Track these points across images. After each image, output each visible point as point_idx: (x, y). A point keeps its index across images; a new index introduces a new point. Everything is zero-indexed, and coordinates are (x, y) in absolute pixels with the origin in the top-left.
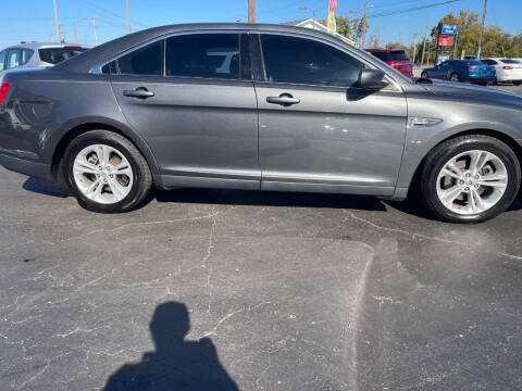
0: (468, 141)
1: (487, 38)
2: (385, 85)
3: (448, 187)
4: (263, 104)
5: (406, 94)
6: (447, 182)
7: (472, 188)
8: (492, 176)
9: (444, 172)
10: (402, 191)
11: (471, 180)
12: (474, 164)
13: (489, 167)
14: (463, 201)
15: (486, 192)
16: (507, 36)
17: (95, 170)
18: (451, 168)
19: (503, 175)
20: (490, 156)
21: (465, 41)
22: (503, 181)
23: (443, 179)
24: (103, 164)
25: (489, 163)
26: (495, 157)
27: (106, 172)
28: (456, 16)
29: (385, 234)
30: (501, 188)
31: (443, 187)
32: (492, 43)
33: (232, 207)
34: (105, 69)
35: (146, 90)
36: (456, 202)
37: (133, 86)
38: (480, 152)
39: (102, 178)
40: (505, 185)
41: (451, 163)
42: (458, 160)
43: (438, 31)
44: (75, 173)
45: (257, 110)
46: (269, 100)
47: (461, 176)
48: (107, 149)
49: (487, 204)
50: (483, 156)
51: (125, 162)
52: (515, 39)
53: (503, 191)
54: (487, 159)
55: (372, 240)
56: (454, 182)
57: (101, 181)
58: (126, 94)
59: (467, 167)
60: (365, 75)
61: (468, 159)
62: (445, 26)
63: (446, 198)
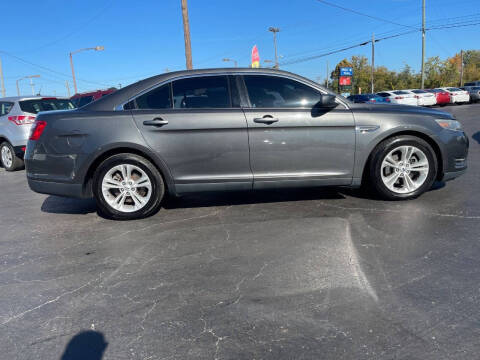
0: (398, 140)
1: (377, 76)
2: (337, 104)
3: (389, 175)
4: (252, 124)
5: (352, 110)
6: (387, 172)
7: (405, 173)
8: (417, 164)
9: (385, 163)
10: (357, 181)
11: (403, 168)
12: (404, 156)
13: (414, 158)
14: (400, 183)
15: (415, 175)
16: (392, 74)
17: (120, 185)
18: (389, 160)
19: (425, 162)
20: (414, 149)
21: (359, 81)
22: (425, 166)
23: (384, 169)
24: (126, 180)
25: (414, 155)
26: (418, 150)
27: (129, 186)
28: (349, 61)
29: (351, 212)
30: (425, 171)
31: (385, 175)
32: (382, 81)
33: (228, 207)
34: (126, 107)
35: (161, 119)
36: (396, 185)
37: (150, 117)
38: (407, 147)
39: (125, 192)
40: (427, 169)
41: (389, 156)
42: (393, 154)
43: (337, 73)
44: (104, 189)
45: (248, 129)
46: (256, 121)
47: (397, 165)
48: (130, 167)
49: (417, 185)
50: (410, 149)
51: (145, 177)
52: (400, 75)
53: (427, 173)
54: (412, 152)
55: (344, 215)
56: (392, 170)
57: (124, 194)
58: (146, 124)
59: (400, 159)
60: (324, 98)
61: (399, 154)
62: (343, 69)
63: (388, 182)
